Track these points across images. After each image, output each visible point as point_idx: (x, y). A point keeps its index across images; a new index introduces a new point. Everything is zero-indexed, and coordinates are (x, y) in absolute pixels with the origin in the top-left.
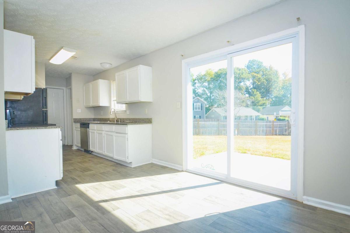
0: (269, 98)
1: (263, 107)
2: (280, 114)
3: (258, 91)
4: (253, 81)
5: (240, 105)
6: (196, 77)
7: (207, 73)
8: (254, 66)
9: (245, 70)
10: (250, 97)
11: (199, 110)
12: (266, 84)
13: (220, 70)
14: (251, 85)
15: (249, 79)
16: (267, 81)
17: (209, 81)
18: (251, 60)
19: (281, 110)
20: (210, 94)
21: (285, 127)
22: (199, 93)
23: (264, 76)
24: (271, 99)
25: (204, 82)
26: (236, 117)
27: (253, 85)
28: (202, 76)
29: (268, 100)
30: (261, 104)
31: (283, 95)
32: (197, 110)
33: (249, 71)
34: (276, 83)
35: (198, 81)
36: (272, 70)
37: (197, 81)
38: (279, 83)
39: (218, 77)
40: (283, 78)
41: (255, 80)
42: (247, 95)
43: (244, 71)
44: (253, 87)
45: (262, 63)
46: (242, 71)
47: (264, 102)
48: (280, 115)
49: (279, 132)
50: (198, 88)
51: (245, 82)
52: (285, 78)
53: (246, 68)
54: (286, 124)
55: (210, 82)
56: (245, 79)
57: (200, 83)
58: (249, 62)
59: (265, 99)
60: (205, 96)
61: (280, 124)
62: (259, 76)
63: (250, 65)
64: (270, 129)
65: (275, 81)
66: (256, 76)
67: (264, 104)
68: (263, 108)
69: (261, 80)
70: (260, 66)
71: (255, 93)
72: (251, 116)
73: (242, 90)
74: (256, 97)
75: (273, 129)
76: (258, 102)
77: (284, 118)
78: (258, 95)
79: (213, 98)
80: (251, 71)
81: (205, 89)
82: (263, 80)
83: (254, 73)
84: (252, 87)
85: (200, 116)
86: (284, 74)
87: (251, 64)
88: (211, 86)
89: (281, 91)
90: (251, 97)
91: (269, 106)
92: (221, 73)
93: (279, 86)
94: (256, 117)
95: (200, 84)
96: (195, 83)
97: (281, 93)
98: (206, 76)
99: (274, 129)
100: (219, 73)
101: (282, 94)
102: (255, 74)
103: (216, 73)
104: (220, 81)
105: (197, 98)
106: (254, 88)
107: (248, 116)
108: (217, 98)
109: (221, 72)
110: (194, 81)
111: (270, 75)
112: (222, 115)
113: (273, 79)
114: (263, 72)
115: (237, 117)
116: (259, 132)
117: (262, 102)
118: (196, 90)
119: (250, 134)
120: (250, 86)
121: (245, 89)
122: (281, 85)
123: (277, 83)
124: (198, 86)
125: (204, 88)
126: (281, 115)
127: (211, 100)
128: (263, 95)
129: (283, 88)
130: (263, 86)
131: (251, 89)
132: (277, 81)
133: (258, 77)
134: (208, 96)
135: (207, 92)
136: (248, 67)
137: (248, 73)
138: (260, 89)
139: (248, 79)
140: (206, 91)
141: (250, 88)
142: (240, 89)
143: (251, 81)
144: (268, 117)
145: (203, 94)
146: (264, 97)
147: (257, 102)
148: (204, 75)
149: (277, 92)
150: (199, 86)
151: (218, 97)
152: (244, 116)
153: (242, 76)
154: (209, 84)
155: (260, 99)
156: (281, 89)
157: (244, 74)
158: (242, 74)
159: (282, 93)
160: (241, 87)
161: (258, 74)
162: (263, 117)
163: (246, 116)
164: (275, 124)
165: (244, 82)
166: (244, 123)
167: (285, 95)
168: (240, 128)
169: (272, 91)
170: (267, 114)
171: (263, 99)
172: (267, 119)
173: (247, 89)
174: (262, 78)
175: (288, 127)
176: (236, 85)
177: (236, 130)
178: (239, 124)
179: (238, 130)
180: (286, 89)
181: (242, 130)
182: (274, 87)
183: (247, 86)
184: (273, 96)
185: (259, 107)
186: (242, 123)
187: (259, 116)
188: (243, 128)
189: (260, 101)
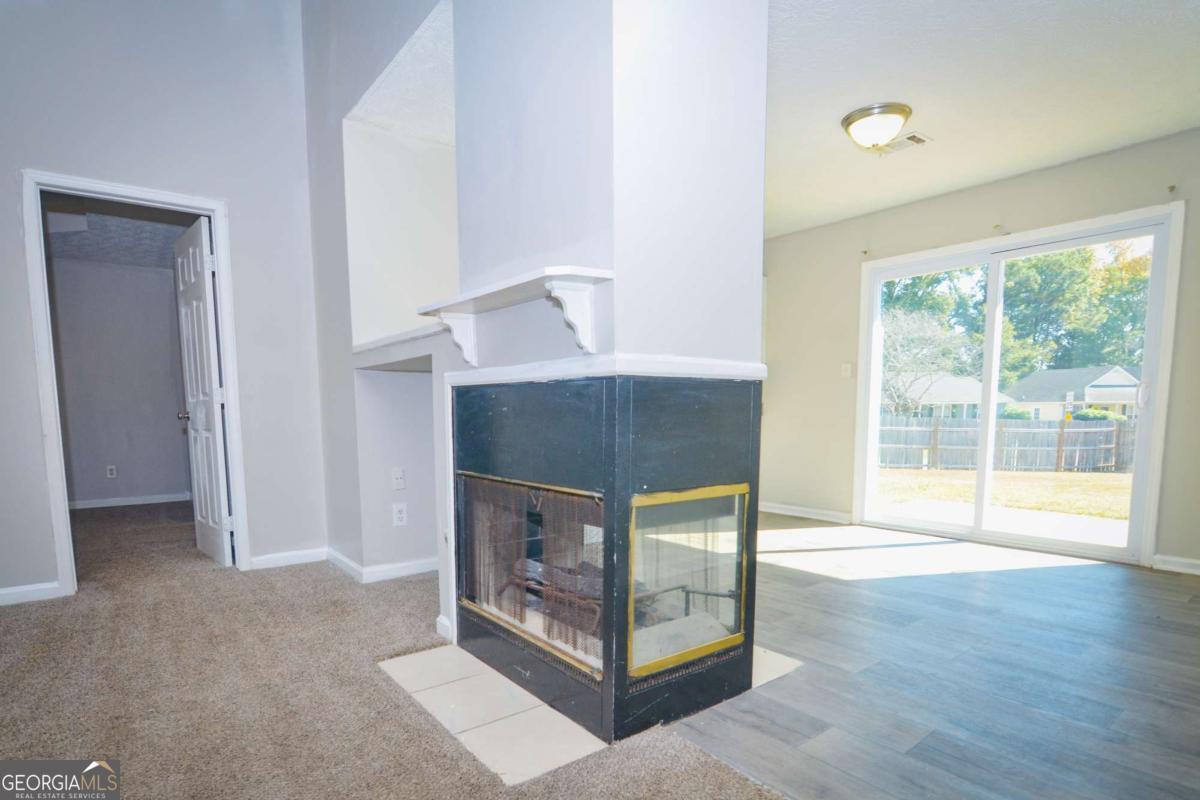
0: (1045, 340)
1: (1018, 373)
2: (1087, 398)
5: (935, 367)
10: (971, 337)
12: (1036, 287)
14: (977, 289)
16: (1041, 273)
19: (1093, 384)
21: (1108, 441)
24: (1052, 342)
29: (1044, 344)
30: (1012, 362)
31: (1104, 325)
34: (1080, 280)
38: (1090, 280)
40: (1108, 261)
42: (960, 330)
47: (1026, 352)
48: (1088, 400)
49: (1081, 457)
51: (955, 280)
52: (1116, 259)
54: (1112, 431)
59: (1030, 340)
61: (1086, 433)
64: (1049, 449)
65: (1073, 274)
67: (1025, 359)
68: (1021, 377)
69: (1018, 270)
72: (975, 406)
73: (943, 311)
75: (1058, 451)
77: (1104, 412)
82: (1024, 270)
84: (979, 296)
89: (1098, 311)
90: (975, 335)
91: (1044, 367)
93: (1088, 290)
97: (1096, 318)
99: (1064, 448)
101: (1099, 324)
107: (962, 405)
115: (920, 408)
116: (1008, 458)
117: (1016, 355)
120: (973, 296)
121: (953, 307)
122: (1096, 286)
123: (1084, 281)
126: (1094, 402)
128: (1022, 329)
129: (1104, 299)
130: (1028, 294)
131: (975, 308)
132: (1081, 274)
141: (971, 304)
142: (931, 308)
143: (978, 274)
144: (1037, 410)
146: (1028, 335)
149: (1078, 314)
152: (945, 407)
155: (1013, 342)
156: (1096, 302)
159: (1100, 320)
160: (940, 300)
162: (1019, 411)
163: (954, 406)
164: (1069, 433)
165: (951, 280)
166: (955, 429)
167: (1110, 329)
168: (939, 447)
169: (1060, 312)
170: (1038, 399)
171: (1021, 342)
172: (1032, 415)
173: (962, 304)
174: (1021, 264)
175: (1118, 443)
176: (920, 293)
177: (926, 452)
178: (935, 432)
179: (933, 450)
180: (1119, 304)
181: (945, 450)
182: (1068, 296)
183: (960, 297)
184: (1063, 332)
185: (1006, 372)
186: (947, 428)
187: (1002, 405)
188: (952, 444)
189: (1008, 351)
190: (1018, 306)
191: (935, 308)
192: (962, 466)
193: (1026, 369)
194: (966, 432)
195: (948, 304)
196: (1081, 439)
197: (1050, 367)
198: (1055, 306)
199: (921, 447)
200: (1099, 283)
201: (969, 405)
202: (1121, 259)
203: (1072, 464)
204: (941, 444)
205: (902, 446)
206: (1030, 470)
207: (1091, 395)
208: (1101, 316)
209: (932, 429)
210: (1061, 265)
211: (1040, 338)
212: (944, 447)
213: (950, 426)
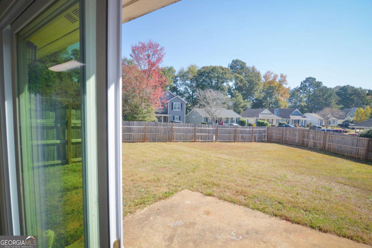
0: (250, 100)
1: (243, 109)
2: (259, 117)
3: (240, 93)
4: (236, 82)
5: (221, 107)
6: (178, 74)
7: (189, 70)
8: (237, 67)
9: (228, 70)
10: (231, 98)
11: (179, 110)
12: (248, 86)
13: (203, 68)
14: (234, 85)
15: (231, 80)
16: (249, 83)
17: (191, 79)
18: (235, 60)
19: (261, 113)
20: (193, 93)
22: (181, 91)
23: (246, 77)
24: (251, 101)
25: (186, 80)
26: (217, 119)
27: (236, 86)
28: (185, 73)
29: (249, 102)
30: (242, 106)
31: (263, 97)
32: (177, 110)
33: (232, 71)
35: (180, 78)
36: (254, 72)
37: (179, 78)
38: (260, 85)
39: (201, 75)
40: (264, 81)
41: (237, 81)
42: (230, 96)
43: (227, 71)
44: (236, 88)
45: (245, 64)
46: (225, 71)
48: (260, 118)
49: (258, 138)
50: (180, 86)
52: (266, 80)
53: (229, 68)
55: (193, 80)
56: (227, 79)
57: (182, 80)
58: (233, 62)
59: (246, 100)
60: (187, 95)
61: (259, 130)
62: (242, 77)
63: (233, 65)
64: (249, 135)
65: (256, 83)
66: (238, 77)
67: (245, 105)
69: (243, 81)
70: (243, 67)
71: (237, 94)
72: (232, 118)
73: (224, 91)
74: (237, 98)
75: (252, 136)
76: (239, 104)
77: (263, 121)
78: (240, 97)
79: (195, 97)
80: (234, 72)
81: (187, 87)
82: (245, 81)
83: (237, 74)
84: (234, 87)
85: (180, 117)
86: (265, 77)
87: (235, 65)
88: (194, 84)
89: (262, 94)
90: (233, 98)
92: (204, 72)
93: (260, 88)
94: (237, 119)
95: (181, 82)
96: (177, 80)
97: (261, 96)
98: (188, 73)
99: (254, 135)
100: (202, 71)
101: (262, 97)
102: (238, 75)
103: (199, 71)
104: (203, 79)
105: (177, 97)
106: (236, 89)
107: (229, 118)
108: (198, 98)
109: (205, 70)
110: (176, 77)
111: (252, 77)
112: (202, 116)
113: (255, 81)
114: (246, 73)
116: (238, 138)
117: (243, 104)
118: (178, 87)
119: (229, 141)
120: (232, 87)
121: (227, 90)
122: (261, 87)
123: (259, 85)
124: (180, 84)
125: (186, 86)
126: (261, 118)
127: (193, 100)
128: (244, 97)
129: (263, 91)
130: (245, 88)
131: (233, 91)
132: (258, 84)
133: (240, 78)
134: (190, 95)
135: (189, 90)
136: (232, 67)
137: (231, 74)
138: (242, 91)
139: (231, 79)
140: (188, 90)
141: (232, 89)
143: (234, 81)
144: (248, 120)
145: (185, 92)
146: (245, 99)
147: (238, 103)
148: (187, 72)
149: (258, 94)
150: (181, 84)
151: (199, 98)
152: (225, 118)
153: (225, 76)
154: (191, 82)
155: (242, 101)
156: (261, 91)
157: (227, 74)
158: (225, 74)
159: (262, 96)
160: (224, 87)
161: (240, 74)
162: (243, 120)
163: (227, 118)
164: (255, 130)
165: (227, 82)
166: (223, 129)
167: (265, 98)
168: (218, 134)
169: (253, 93)
170: (248, 117)
171: (244, 101)
172: (247, 121)
173: (229, 89)
174: (244, 79)
175: (267, 133)
176: (219, 85)
177: (214, 136)
178: (217, 129)
179: (216, 135)
180: (266, 92)
181: (220, 135)
182: (255, 89)
183: (229, 87)
184: (254, 99)
185: (240, 109)
186: (221, 128)
187: (239, 118)
188: (222, 133)
189: (241, 103)
190: (243, 91)
191: (222, 90)
192: (225, 141)
193: (245, 108)
194: (226, 130)
195: (226, 89)
197: (251, 108)
198: (252, 92)
199: (213, 134)
200: (262, 86)
201: (231, 118)
202: (267, 81)
203: (256, 139)
204: (219, 133)
205: (207, 134)
206: (245, 142)
207: (261, 116)
208: (263, 95)
209: (216, 128)
210: (253, 81)
211: (249, 100)
212: (219, 134)
213: (222, 128)
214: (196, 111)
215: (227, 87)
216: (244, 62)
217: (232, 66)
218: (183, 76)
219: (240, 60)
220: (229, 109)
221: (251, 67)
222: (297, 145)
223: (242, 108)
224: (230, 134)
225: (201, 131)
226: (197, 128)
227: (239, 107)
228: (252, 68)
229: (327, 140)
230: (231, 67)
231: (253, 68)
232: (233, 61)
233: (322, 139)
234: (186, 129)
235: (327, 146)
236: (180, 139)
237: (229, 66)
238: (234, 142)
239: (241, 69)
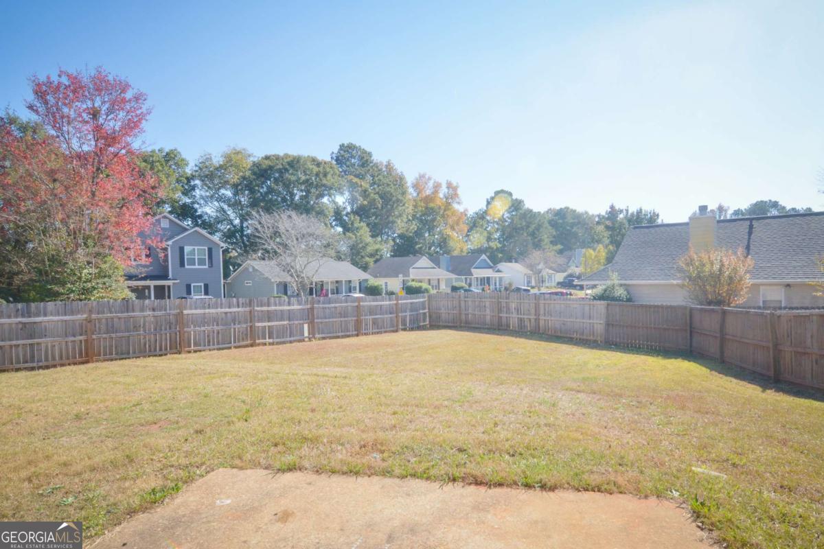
0: (387, 239)
1: (374, 259)
2: (411, 275)
3: (364, 222)
4: (352, 195)
5: (321, 254)
6: (196, 171)
7: (227, 162)
8: (353, 161)
9: (331, 168)
10: (344, 234)
11: (205, 267)
12: (380, 206)
13: (267, 158)
14: (347, 204)
15: (341, 190)
16: (382, 198)
17: (235, 186)
18: (346, 145)
19: (414, 266)
20: (242, 222)
21: (424, 308)
22: (206, 217)
23: (376, 186)
24: (391, 241)
25: (219, 188)
26: (312, 284)
27: (353, 206)
28: (217, 169)
29: (386, 242)
30: (370, 252)
31: (416, 232)
32: (197, 267)
33: (341, 170)
34: (401, 205)
35: (203, 181)
36: (391, 175)
37: (197, 182)
38: (406, 205)
39: (262, 176)
40: (415, 194)
41: (355, 194)
42: (340, 229)
43: (328, 170)
44: (352, 209)
45: (370, 154)
46: (324, 168)
47: (377, 246)
48: (412, 277)
49: (410, 320)
50: (202, 202)
51: (333, 197)
52: (418, 194)
53: (334, 162)
54: (425, 301)
55: (240, 187)
56: (331, 188)
57: (209, 188)
58: (341, 149)
59: (379, 239)
60: (224, 227)
61: (411, 303)
62: (365, 185)
63: (342, 156)
64: (390, 316)
65: (398, 200)
66: (356, 183)
67: (377, 250)
68: (376, 261)
69: (369, 195)
70: (367, 161)
71: (356, 225)
72: (350, 281)
73: (325, 216)
74: (358, 234)
75: (396, 317)
76: (364, 248)
77: (420, 284)
78: (364, 232)
79: (249, 231)
80: (345, 172)
81: (226, 207)
82: (372, 195)
83: (352, 177)
84: (349, 209)
85: (206, 286)
86: (416, 186)
87: (347, 155)
88: (242, 199)
89: (412, 224)
90: (348, 234)
91: (388, 255)
92: (271, 168)
93: (406, 211)
94: (360, 283)
95: (207, 191)
96: (193, 188)
97: (411, 228)
98: (225, 169)
99: (400, 314)
100: (264, 167)
101: (413, 231)
102: (355, 180)
103: (256, 165)
104: (269, 187)
105: (196, 231)
106: (354, 212)
107: (341, 281)
108: (257, 234)
109: (270, 163)
110: (188, 179)
111: (388, 185)
112: (273, 280)
113: (394, 194)
114: (373, 176)
116: (366, 325)
117: (372, 248)
118: (196, 206)
119: (343, 334)
120: (345, 208)
121: (332, 214)
122: (410, 209)
124: (202, 197)
125: (222, 204)
126: (414, 278)
127: (245, 238)
128: (374, 231)
129: (414, 217)
130: (375, 210)
131: (346, 216)
132: (402, 201)
133: (361, 186)
134: (235, 226)
135: (231, 213)
136: (339, 160)
137: (339, 176)
138: (368, 217)
139: (339, 189)
140: (228, 213)
141: (344, 213)
142: (319, 213)
143: (347, 194)
144: (386, 283)
145: (218, 221)
146: (377, 236)
147: (361, 245)
148: (221, 167)
149: (403, 225)
150: (207, 197)
151: (259, 232)
152: (331, 282)
153: (324, 182)
154: (236, 194)
155: (369, 240)
156: (411, 218)
157: (329, 176)
158: (325, 175)
159: (413, 229)
160: (324, 208)
161: (361, 179)
162: (376, 284)
163: (337, 282)
164: (402, 304)
165: (330, 196)
166: (327, 306)
167: (418, 233)
168: (316, 321)
169: (393, 222)
170: (386, 276)
171: (374, 239)
172: (384, 287)
173: (338, 214)
174: (370, 190)
175: (429, 309)
176: (312, 202)
177: (306, 326)
178: (312, 309)
179: (311, 324)
180: (421, 221)
181: (321, 323)
182: (396, 213)
183: (337, 208)
184: (396, 235)
185: (367, 259)
186: (321, 306)
187: (366, 280)
188: (326, 318)
189: (367, 245)
190: (371, 217)
191: (321, 213)
192: (335, 335)
193: (378, 257)
194: (336, 307)
195: (329, 212)
196: (409, 306)
197: (391, 255)
198: (391, 219)
199: (301, 322)
200: (411, 207)
201: (345, 281)
202: (420, 195)
203: (405, 325)
204: (318, 318)
205: (286, 322)
206: (381, 333)
207: (413, 273)
208: (414, 226)
209: (309, 306)
210: (391, 194)
211: (385, 237)
212: (320, 320)
213: (324, 303)
214: (253, 268)
215: (331, 207)
216: (368, 150)
217: (340, 158)
218: (211, 176)
219: (357, 145)
220: (339, 258)
221: (385, 163)
222: (488, 329)
223: (371, 256)
224: (344, 317)
225: (269, 316)
226: (256, 308)
227: (363, 254)
228: (387, 166)
229: (542, 312)
230: (337, 160)
231: (389, 166)
232: (342, 146)
233: (533, 311)
234: (226, 313)
235: (542, 323)
236: (209, 342)
237: (332, 158)
238: (357, 335)
239: (363, 166)
